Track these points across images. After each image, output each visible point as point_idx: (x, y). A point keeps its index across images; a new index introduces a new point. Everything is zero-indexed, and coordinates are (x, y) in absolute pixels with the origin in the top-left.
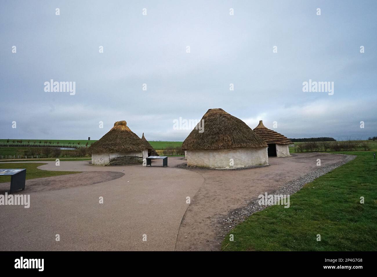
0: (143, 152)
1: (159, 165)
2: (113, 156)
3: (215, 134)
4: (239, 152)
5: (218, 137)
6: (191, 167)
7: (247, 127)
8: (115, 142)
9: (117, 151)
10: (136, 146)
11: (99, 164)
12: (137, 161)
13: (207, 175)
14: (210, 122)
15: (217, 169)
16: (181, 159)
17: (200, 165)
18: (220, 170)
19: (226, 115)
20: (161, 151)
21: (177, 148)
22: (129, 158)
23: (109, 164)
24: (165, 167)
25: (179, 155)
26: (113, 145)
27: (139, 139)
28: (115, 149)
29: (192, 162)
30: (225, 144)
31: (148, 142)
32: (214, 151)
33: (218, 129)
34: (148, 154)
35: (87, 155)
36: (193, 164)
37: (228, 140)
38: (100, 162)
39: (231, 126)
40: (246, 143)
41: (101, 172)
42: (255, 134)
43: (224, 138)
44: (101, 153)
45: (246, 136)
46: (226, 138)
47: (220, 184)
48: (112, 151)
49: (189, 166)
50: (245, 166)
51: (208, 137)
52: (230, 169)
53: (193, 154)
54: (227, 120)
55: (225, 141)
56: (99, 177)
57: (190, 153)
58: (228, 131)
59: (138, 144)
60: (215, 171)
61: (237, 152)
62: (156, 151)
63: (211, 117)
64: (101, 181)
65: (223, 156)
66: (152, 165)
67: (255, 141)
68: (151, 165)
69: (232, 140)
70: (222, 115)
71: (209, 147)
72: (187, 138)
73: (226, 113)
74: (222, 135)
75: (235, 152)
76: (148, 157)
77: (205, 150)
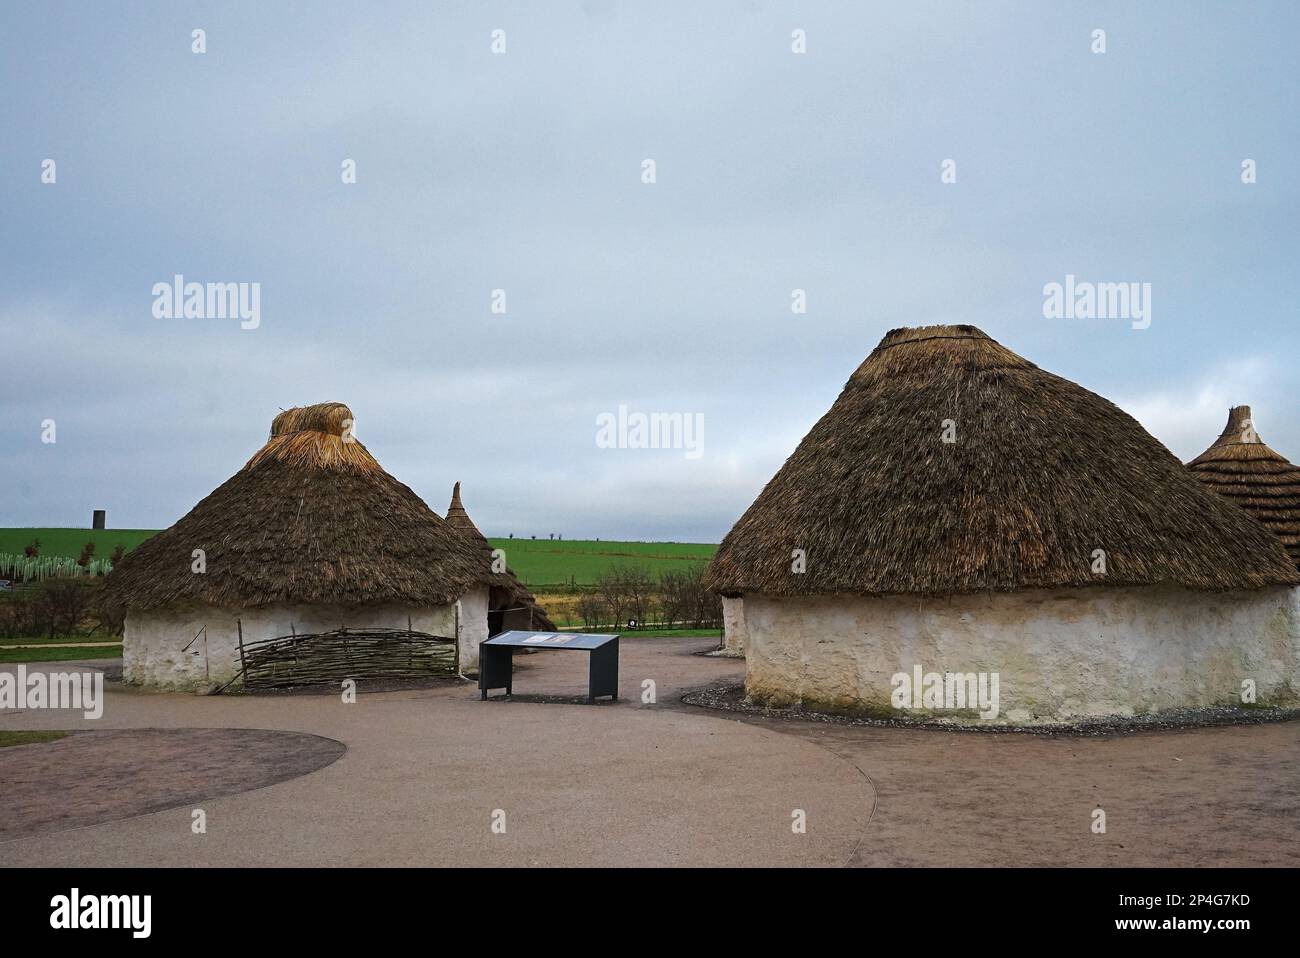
0: (459, 603)
1: (565, 692)
2: (264, 632)
3: (937, 492)
4: (1095, 611)
5: (956, 512)
6: (775, 706)
7: (1153, 450)
8: (279, 536)
9: (291, 601)
10: (417, 567)
11: (171, 684)
12: (417, 663)
13: (885, 759)
14: (902, 411)
15: (946, 721)
16: (701, 654)
17: (833, 696)
18: (967, 731)
19: (1006, 371)
20: (564, 599)
21: (670, 584)
22: (369, 642)
23: (240, 681)
24: (603, 703)
25: (681, 627)
26: (266, 556)
27: (432, 520)
28: (278, 583)
29: (781, 670)
30: (1002, 562)
31: (485, 540)
32: (924, 607)
33: (956, 458)
34: (491, 617)
35: (89, 624)
36: (788, 687)
37: (1025, 536)
38: (180, 666)
39: (1039, 443)
40: (1149, 551)
41: (189, 730)
42: (1209, 497)
43: (992, 517)
44: (185, 612)
45: (1148, 508)
46: (1011, 520)
47: (983, 828)
48: (256, 600)
49: (759, 702)
50: (1141, 712)
51: (889, 514)
52: (1035, 723)
53: (786, 619)
54: (1012, 398)
55: (1006, 542)
56: (179, 765)
57: (766, 617)
58: (1024, 474)
59: (427, 555)
60: (939, 737)
61: (1083, 612)
62: (540, 601)
63: (907, 382)
64: (193, 793)
65: (989, 636)
66: (519, 686)
67: (1207, 541)
68: (509, 690)
69: (1047, 533)
70: (979, 369)
71: (891, 574)
72: (747, 515)
73: (1007, 357)
74: (981, 500)
75: (1070, 614)
76: (491, 636)
77: (867, 594)
